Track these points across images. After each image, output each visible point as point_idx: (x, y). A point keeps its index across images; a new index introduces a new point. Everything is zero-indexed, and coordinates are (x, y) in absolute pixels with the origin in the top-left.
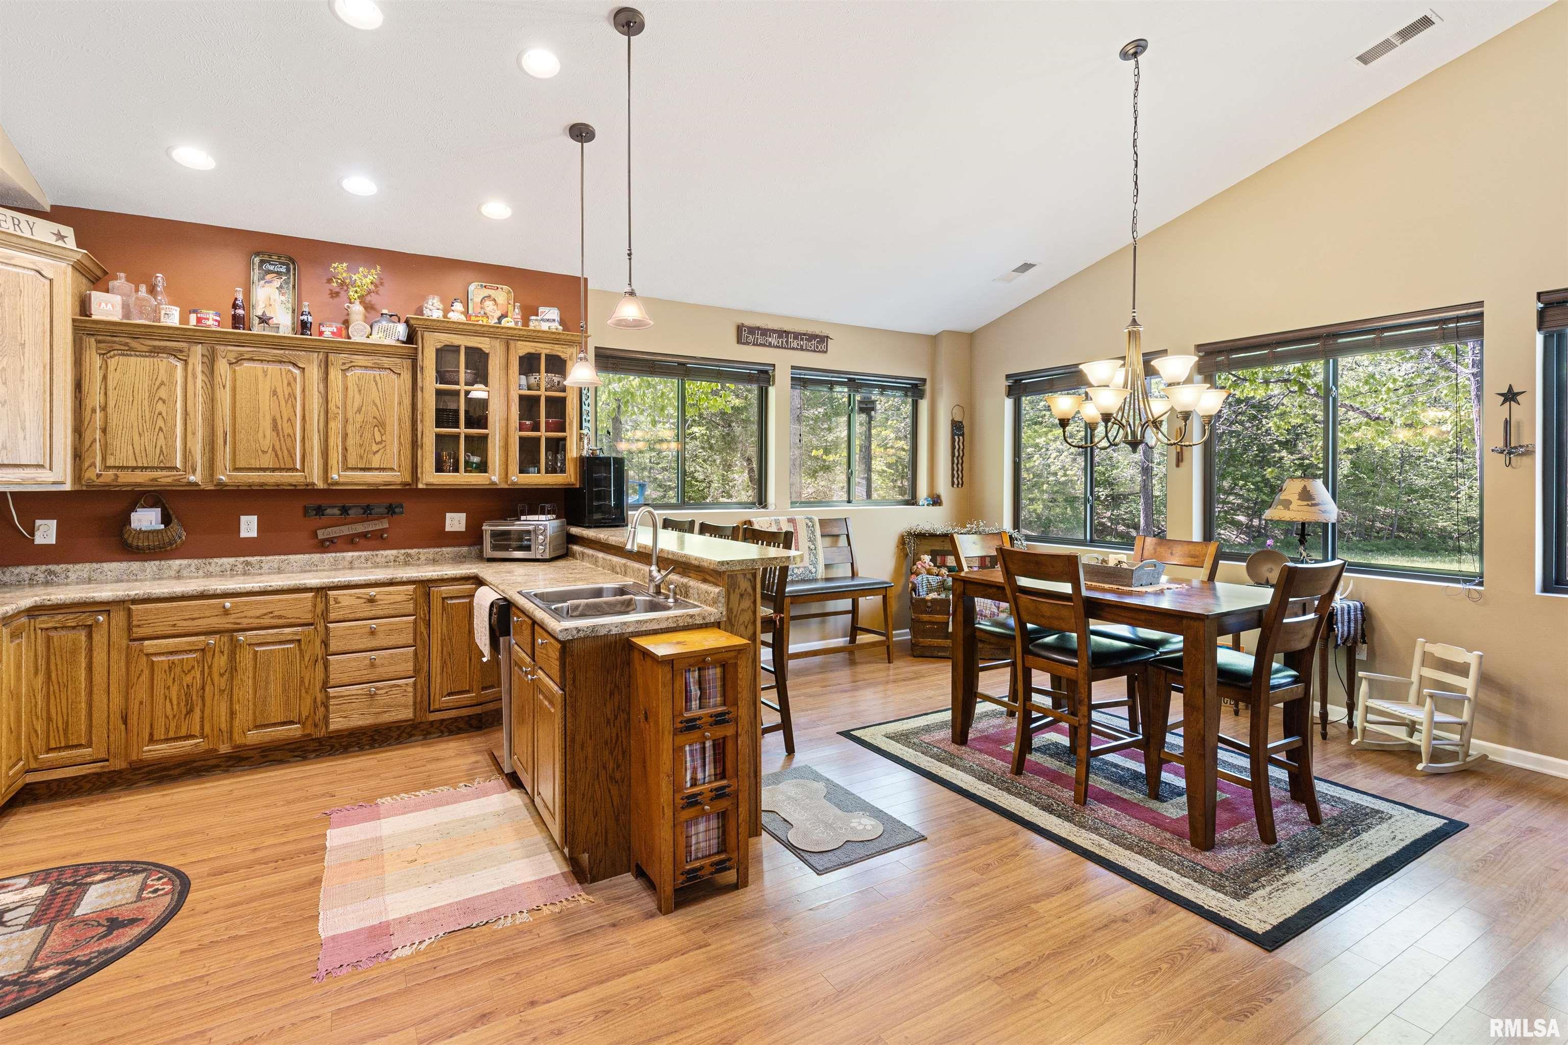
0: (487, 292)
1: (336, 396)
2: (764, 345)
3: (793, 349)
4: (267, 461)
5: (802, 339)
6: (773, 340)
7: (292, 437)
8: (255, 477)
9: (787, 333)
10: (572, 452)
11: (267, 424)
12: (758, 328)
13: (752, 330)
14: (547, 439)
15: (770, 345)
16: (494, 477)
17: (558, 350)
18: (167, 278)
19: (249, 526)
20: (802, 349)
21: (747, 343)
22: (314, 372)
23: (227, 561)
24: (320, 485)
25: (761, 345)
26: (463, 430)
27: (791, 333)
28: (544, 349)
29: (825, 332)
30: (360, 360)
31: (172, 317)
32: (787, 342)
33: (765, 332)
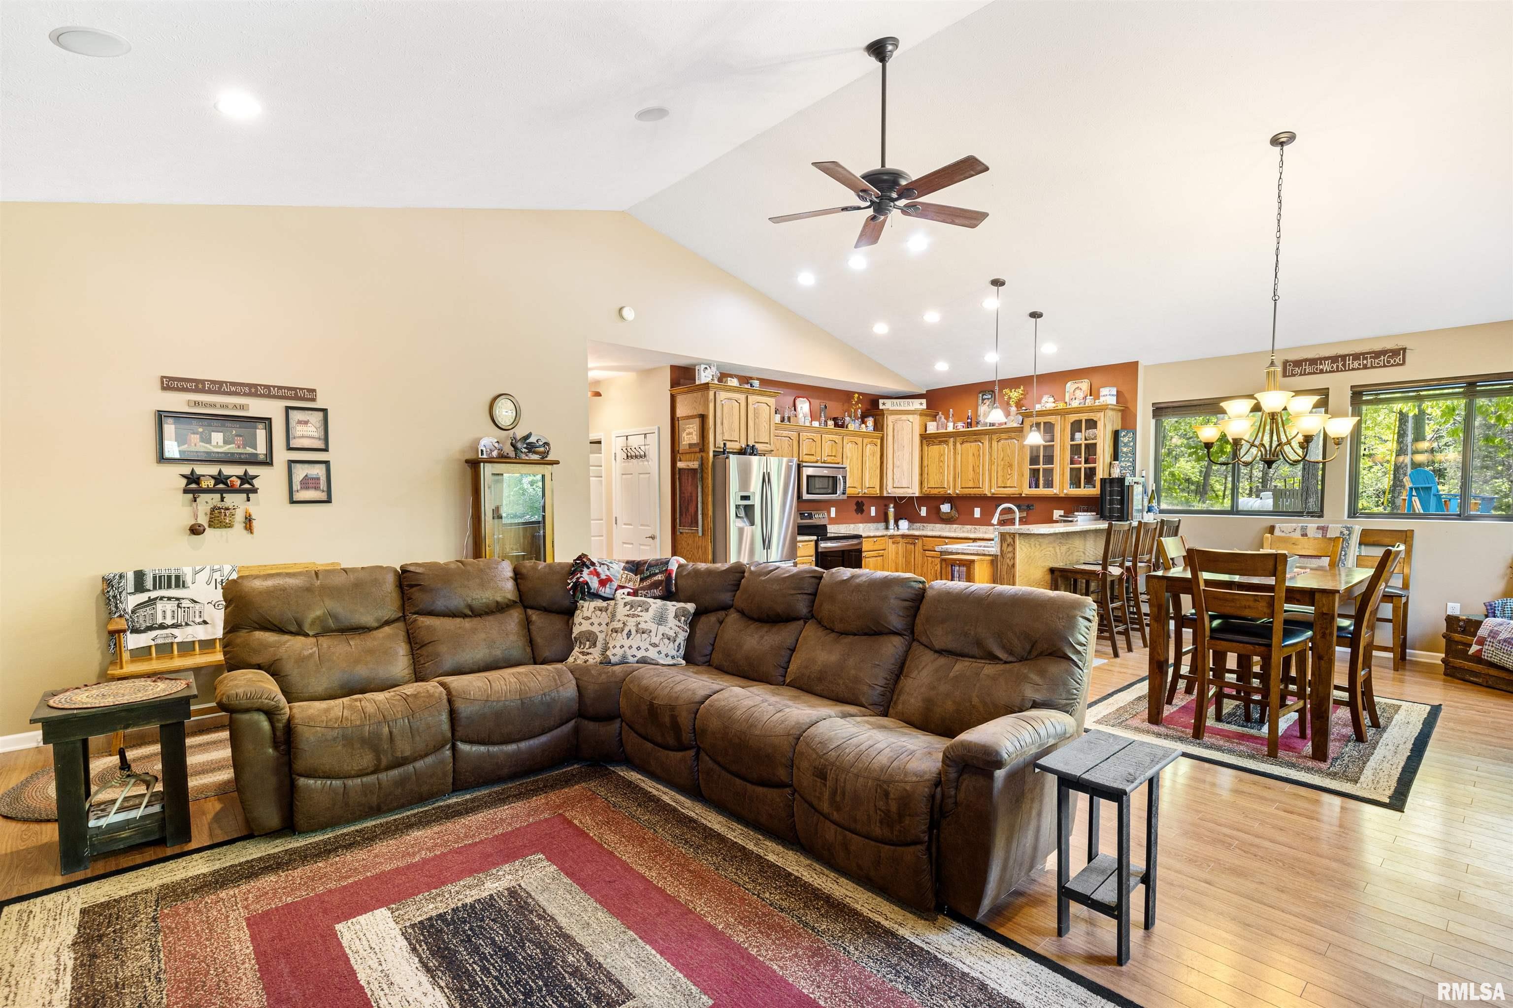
0: (1076, 385)
1: (995, 455)
2: (1314, 373)
3: (1353, 369)
4: (971, 484)
5: (1366, 359)
6: (1326, 366)
7: (979, 473)
8: (967, 491)
9: (1344, 357)
10: (1100, 474)
11: (971, 469)
12: (1306, 360)
13: (1298, 363)
14: (1085, 468)
15: (1322, 372)
16: (1055, 491)
17: (1091, 416)
18: (954, 411)
19: (977, 513)
20: (1365, 367)
21: (1293, 375)
22: (987, 443)
23: (969, 527)
24: (989, 495)
25: (1310, 374)
26: (1041, 466)
27: (1349, 355)
28: (1084, 417)
29: (1401, 344)
30: (1003, 436)
31: (950, 428)
32: (1344, 365)
33: (1313, 362)
